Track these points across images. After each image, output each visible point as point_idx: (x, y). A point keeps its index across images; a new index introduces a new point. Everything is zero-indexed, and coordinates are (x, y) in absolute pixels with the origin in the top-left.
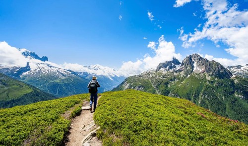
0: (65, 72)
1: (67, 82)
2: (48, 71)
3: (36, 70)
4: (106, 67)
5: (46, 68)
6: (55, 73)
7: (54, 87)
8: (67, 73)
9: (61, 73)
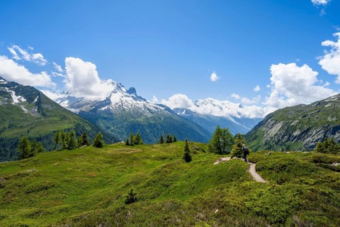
0: (155, 107)
1: (153, 122)
2: (132, 105)
3: (117, 104)
4: (226, 102)
5: (130, 102)
6: (140, 109)
7: (134, 127)
8: (157, 108)
9: (148, 109)
